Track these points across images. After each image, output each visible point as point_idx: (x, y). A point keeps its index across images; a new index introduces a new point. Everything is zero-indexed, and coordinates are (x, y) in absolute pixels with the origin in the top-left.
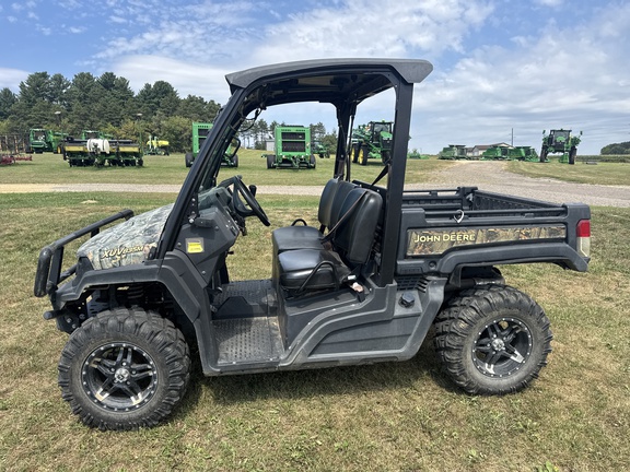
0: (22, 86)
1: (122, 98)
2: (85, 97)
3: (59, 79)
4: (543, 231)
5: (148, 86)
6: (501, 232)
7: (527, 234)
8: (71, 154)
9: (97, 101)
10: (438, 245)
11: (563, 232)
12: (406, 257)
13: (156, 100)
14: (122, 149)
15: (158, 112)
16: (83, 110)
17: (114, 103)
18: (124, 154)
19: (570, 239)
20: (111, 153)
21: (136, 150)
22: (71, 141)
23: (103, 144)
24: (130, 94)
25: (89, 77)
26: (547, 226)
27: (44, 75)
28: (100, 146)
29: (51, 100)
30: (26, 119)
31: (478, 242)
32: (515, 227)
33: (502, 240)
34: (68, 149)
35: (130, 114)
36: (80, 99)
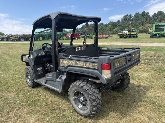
0: (122, 19)
1: (146, 18)
2: (136, 19)
3: (130, 15)
4: (90, 65)
5: (155, 13)
6: (79, 63)
7: (85, 65)
8: (120, 35)
9: (139, 20)
10: (65, 64)
11: (97, 66)
12: (60, 66)
13: (157, 17)
14: (132, 33)
15: (157, 21)
16: (135, 23)
17: (144, 20)
18: (132, 34)
19: (99, 70)
20: (129, 34)
21: (135, 33)
22: (120, 32)
23: (127, 32)
24: (149, 16)
25: (138, 14)
26: (91, 63)
27: (127, 15)
28: (126, 33)
29: (128, 21)
30: (122, 27)
31: (73, 65)
32: (82, 62)
33: (79, 66)
34: (119, 34)
35: (148, 22)
36: (135, 20)
